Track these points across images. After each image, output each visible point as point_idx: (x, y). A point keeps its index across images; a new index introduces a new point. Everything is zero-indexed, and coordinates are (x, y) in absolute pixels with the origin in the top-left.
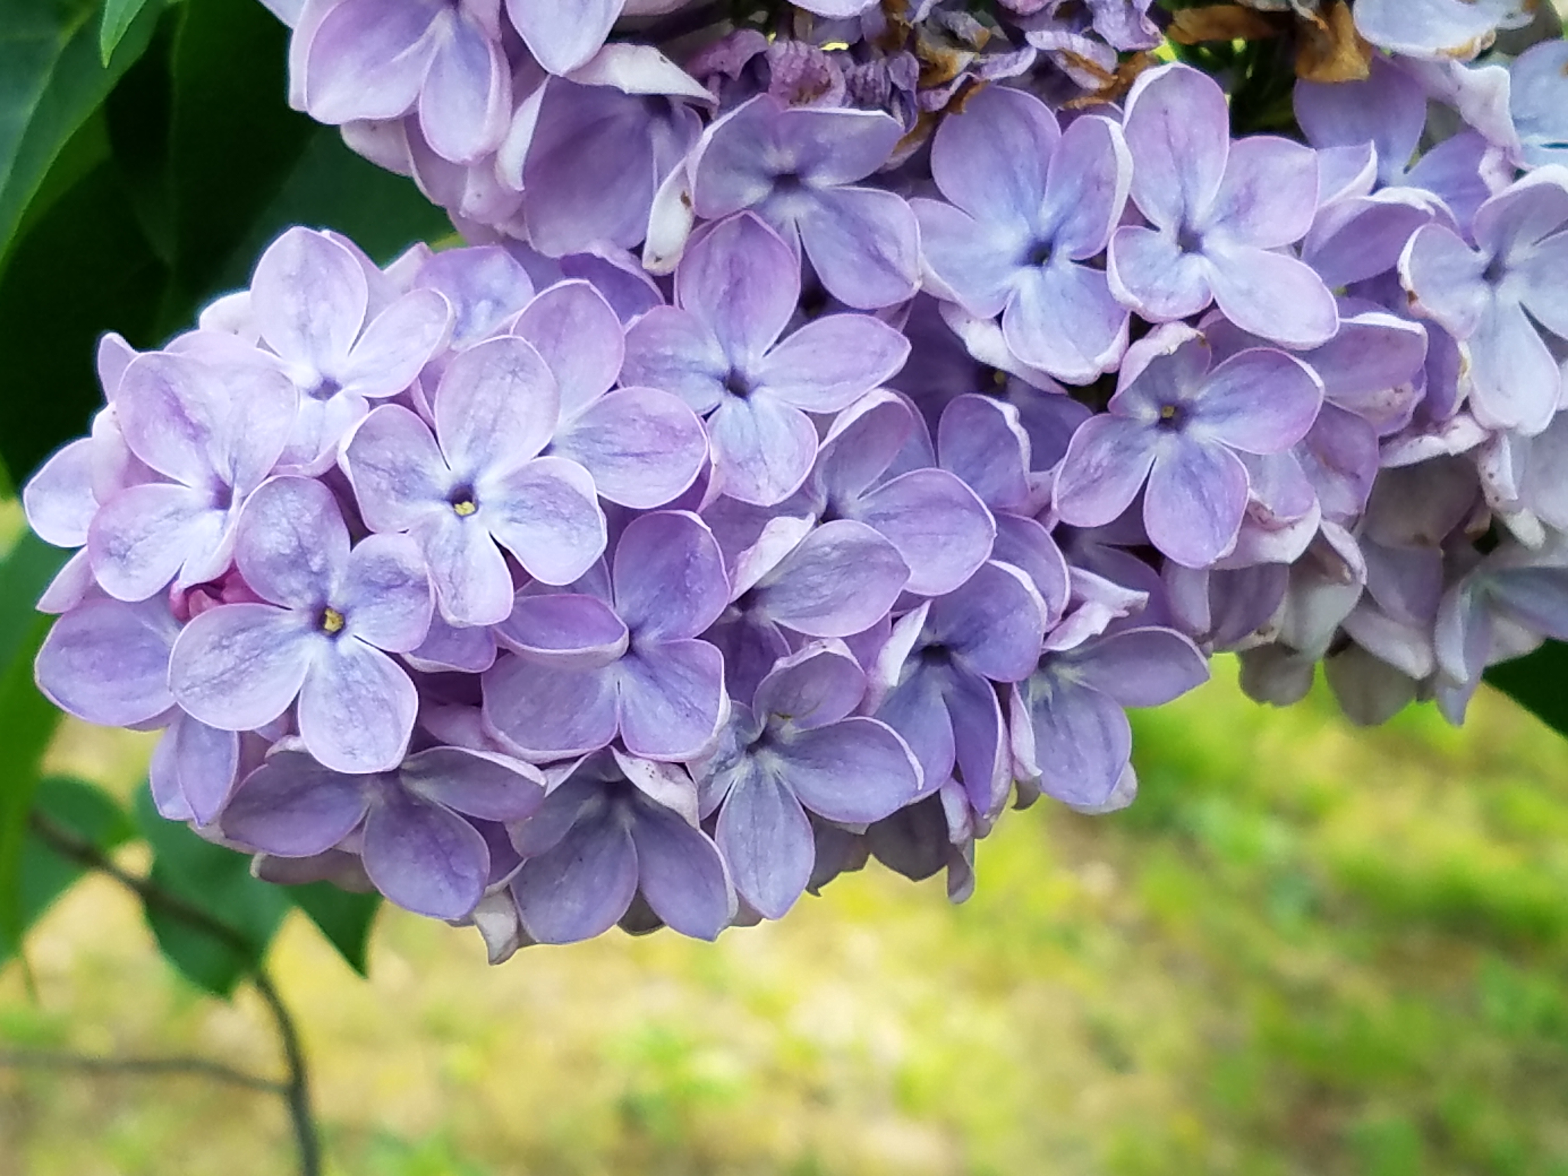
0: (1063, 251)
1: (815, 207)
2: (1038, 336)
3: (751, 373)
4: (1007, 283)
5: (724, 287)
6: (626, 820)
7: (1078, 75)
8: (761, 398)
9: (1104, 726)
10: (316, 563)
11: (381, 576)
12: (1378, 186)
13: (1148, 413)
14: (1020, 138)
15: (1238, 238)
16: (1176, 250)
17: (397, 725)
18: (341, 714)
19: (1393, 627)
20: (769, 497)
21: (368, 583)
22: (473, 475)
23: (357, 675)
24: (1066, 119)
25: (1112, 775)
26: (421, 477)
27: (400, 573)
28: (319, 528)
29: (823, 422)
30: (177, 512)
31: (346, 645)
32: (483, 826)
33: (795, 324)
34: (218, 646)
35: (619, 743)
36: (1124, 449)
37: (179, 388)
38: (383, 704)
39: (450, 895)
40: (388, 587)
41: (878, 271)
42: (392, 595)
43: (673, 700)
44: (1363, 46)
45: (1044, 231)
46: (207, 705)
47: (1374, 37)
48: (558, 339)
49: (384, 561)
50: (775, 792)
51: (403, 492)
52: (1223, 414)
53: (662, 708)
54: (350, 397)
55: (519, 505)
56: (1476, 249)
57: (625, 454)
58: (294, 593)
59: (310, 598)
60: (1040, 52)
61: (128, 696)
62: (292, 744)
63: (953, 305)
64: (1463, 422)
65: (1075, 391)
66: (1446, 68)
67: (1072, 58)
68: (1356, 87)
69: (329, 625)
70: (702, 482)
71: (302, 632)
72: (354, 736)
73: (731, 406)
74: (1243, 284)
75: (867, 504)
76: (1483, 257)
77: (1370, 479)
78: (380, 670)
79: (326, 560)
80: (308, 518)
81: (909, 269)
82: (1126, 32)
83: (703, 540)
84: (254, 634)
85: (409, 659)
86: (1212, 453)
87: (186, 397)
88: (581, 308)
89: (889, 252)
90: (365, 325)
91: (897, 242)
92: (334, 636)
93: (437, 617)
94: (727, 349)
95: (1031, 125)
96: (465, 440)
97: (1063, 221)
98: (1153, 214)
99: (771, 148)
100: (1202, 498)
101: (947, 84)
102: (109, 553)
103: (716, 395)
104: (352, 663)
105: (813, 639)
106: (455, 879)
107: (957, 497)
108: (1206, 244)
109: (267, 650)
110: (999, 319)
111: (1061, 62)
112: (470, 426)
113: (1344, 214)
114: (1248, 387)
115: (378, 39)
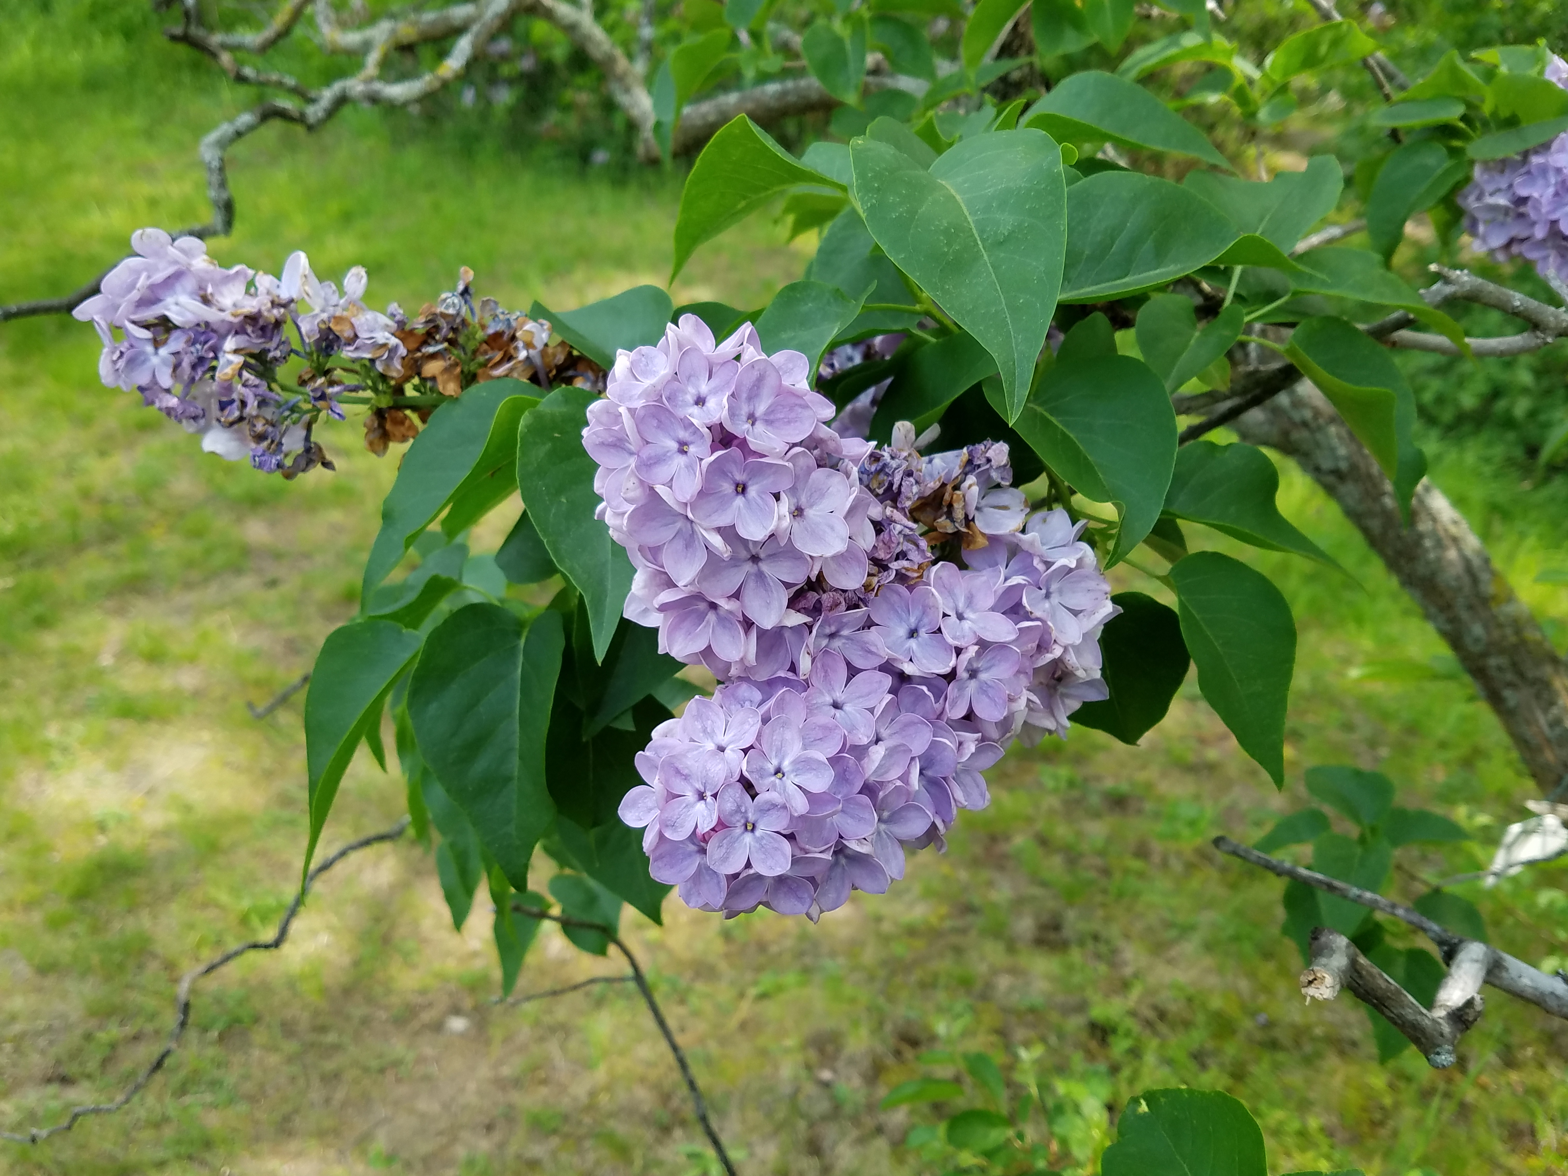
0: (922, 632)
1: (844, 641)
2: (924, 661)
3: (839, 700)
4: (907, 646)
5: (823, 674)
6: (843, 861)
7: (909, 574)
8: (847, 708)
9: (975, 781)
10: (743, 809)
11: (766, 807)
12: (1006, 579)
13: (965, 675)
14: (895, 598)
15: (975, 611)
16: (958, 621)
17: (784, 855)
18: (763, 856)
19: (1040, 715)
20: (865, 741)
21: (761, 810)
22: (780, 764)
23: (764, 842)
24: (911, 588)
25: (983, 796)
26: (765, 770)
27: (773, 804)
28: (741, 797)
29: (871, 710)
30: (687, 806)
31: (758, 833)
32: (807, 878)
33: (849, 680)
34: (719, 847)
35: (841, 837)
36: (961, 689)
37: (678, 765)
38: (776, 849)
39: (799, 906)
40: (769, 810)
41: (869, 655)
42: (770, 812)
43: (852, 817)
44: (983, 534)
45: (913, 626)
46: (721, 867)
47: (987, 531)
48: (783, 709)
49: (766, 802)
50: (885, 836)
51: (762, 777)
52: (988, 669)
53: (850, 821)
54: (732, 750)
55: (798, 769)
56: (1040, 589)
57: (815, 740)
58: (738, 821)
59: (743, 821)
60: (897, 570)
61: (680, 872)
62: (751, 871)
63: (895, 660)
64: (1056, 646)
65: (944, 676)
66: (1014, 535)
67: (907, 569)
68: (984, 549)
69: (749, 828)
70: (844, 744)
71: (743, 833)
72: (770, 862)
73: (838, 713)
74: (981, 625)
75: (888, 731)
76: (1044, 591)
77: (1031, 672)
78: (773, 838)
79: (746, 807)
80: (737, 795)
81: (882, 654)
82: (919, 557)
83: (851, 762)
84: (728, 839)
85: (783, 832)
86: (989, 682)
87: (680, 767)
88: (787, 696)
89: (873, 649)
90: (726, 725)
91: (876, 646)
92: (753, 830)
93: (791, 815)
94: (830, 694)
95: (899, 594)
96: (774, 753)
97: (919, 622)
98: (948, 613)
99: (827, 627)
100: (989, 697)
101: (873, 590)
102: (667, 826)
103: (833, 710)
104: (762, 838)
105: (889, 782)
106: (800, 899)
107: (916, 721)
108: (965, 616)
109: (734, 842)
110: (911, 660)
111: (903, 571)
112: (774, 748)
113: (1000, 592)
114: (993, 658)
115: (686, 625)
